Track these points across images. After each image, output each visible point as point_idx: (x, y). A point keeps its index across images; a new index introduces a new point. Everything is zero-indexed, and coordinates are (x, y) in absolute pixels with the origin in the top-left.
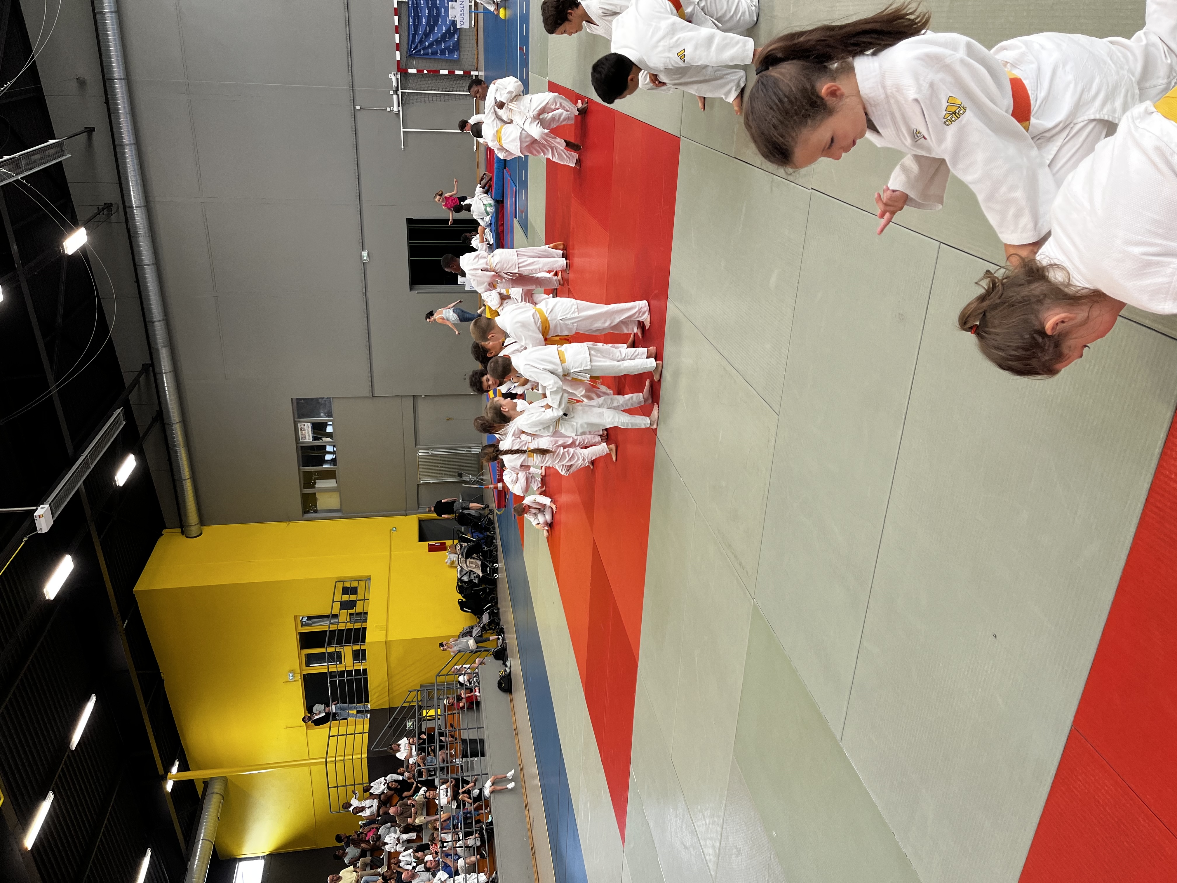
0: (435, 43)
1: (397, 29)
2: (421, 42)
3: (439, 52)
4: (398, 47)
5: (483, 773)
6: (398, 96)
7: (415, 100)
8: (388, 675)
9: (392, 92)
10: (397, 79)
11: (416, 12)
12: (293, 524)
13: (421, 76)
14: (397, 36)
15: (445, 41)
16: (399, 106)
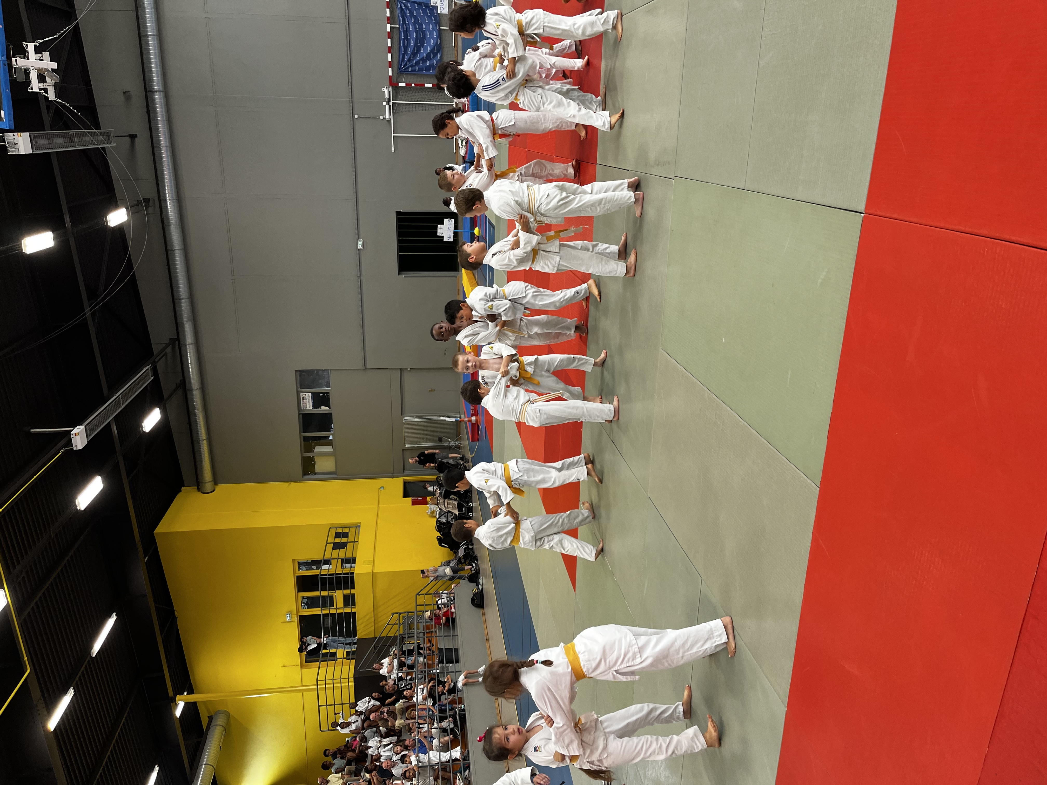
0: (421, 61)
1: (390, 50)
2: (409, 60)
3: (424, 69)
4: (390, 65)
5: (457, 670)
6: (390, 106)
7: (404, 110)
8: (374, 605)
9: (384, 103)
10: (389, 92)
11: (406, 36)
12: (294, 484)
13: (409, 89)
14: (390, 55)
15: (430, 60)
16: (390, 115)
